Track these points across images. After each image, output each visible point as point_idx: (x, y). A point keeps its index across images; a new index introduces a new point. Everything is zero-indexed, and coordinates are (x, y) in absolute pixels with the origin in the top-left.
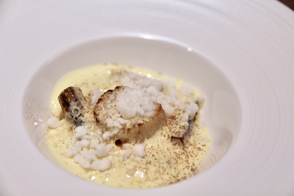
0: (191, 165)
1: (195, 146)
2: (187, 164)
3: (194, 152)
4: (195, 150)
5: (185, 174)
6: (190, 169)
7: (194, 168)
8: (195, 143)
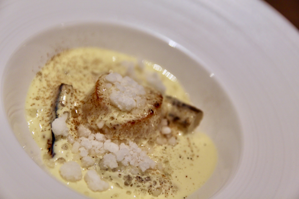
0: (43, 79)
1: (42, 99)
2: (47, 79)
3: (42, 93)
4: (42, 96)
5: (47, 68)
6: (43, 75)
7: (39, 77)
8: (44, 102)
